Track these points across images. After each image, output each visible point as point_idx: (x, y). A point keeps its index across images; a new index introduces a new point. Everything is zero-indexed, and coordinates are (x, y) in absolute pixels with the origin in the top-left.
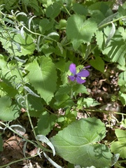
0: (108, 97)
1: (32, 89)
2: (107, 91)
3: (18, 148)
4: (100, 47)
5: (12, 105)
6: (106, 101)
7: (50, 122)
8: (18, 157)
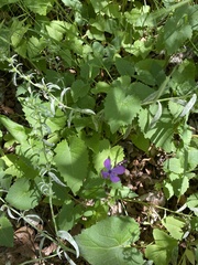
0: (151, 183)
1: (58, 175)
2: (151, 175)
3: (29, 243)
4: (143, 129)
5: (30, 189)
6: (148, 188)
7: (74, 214)
8: (28, 255)
